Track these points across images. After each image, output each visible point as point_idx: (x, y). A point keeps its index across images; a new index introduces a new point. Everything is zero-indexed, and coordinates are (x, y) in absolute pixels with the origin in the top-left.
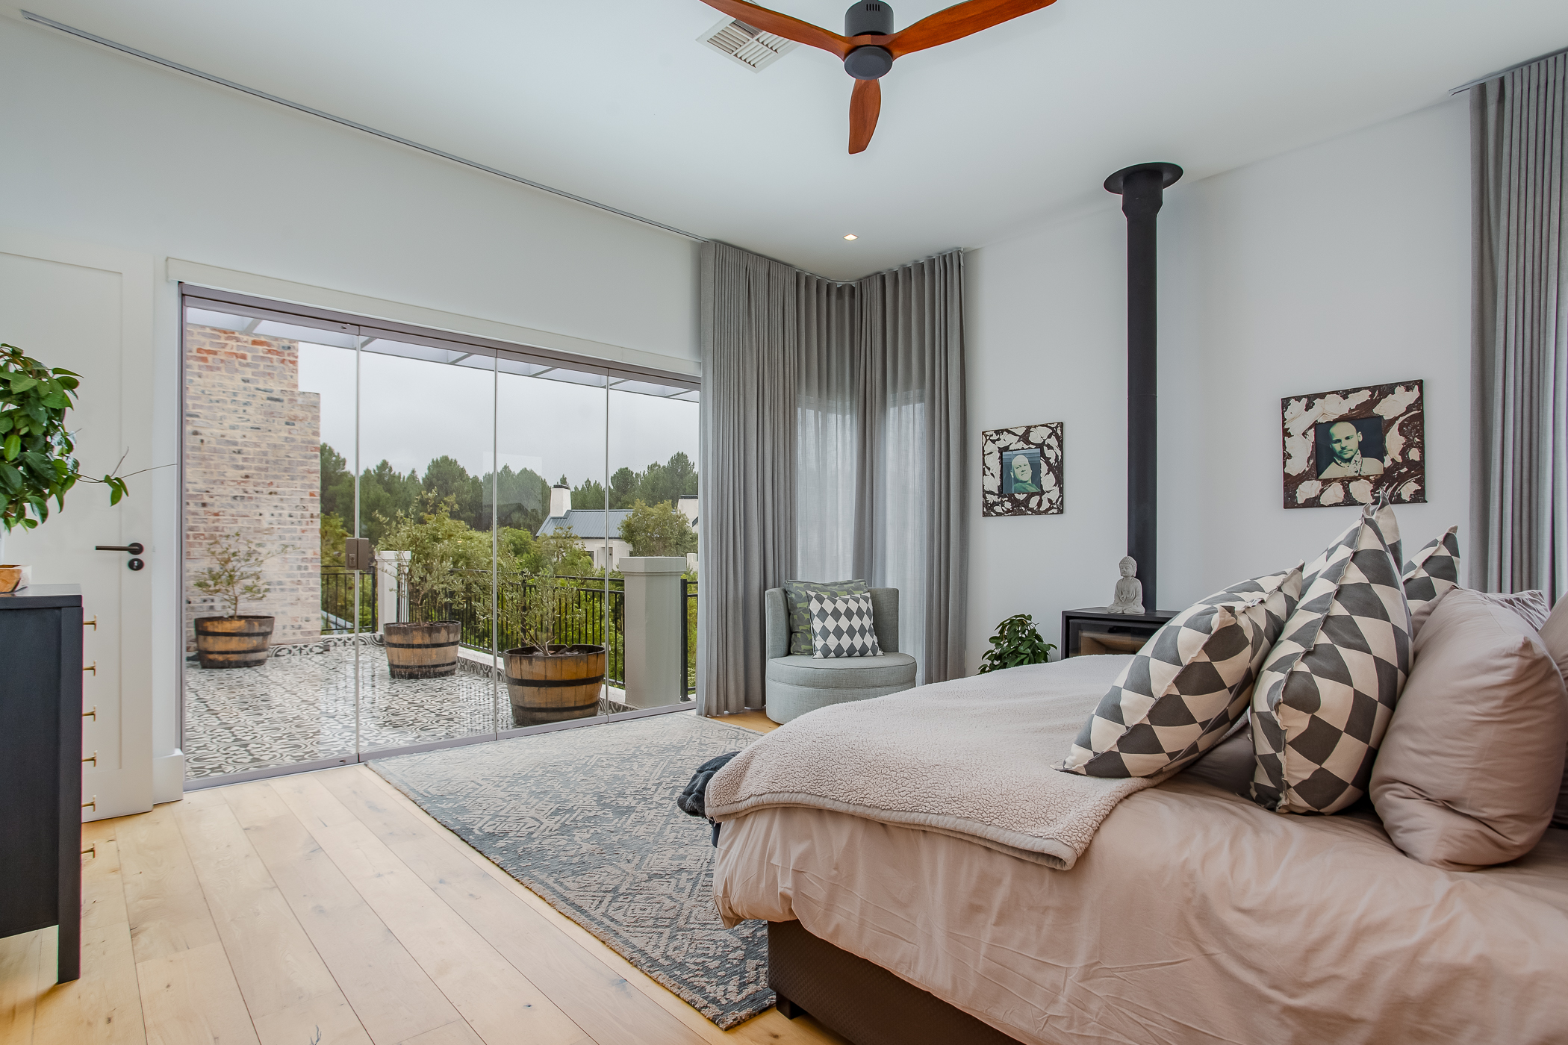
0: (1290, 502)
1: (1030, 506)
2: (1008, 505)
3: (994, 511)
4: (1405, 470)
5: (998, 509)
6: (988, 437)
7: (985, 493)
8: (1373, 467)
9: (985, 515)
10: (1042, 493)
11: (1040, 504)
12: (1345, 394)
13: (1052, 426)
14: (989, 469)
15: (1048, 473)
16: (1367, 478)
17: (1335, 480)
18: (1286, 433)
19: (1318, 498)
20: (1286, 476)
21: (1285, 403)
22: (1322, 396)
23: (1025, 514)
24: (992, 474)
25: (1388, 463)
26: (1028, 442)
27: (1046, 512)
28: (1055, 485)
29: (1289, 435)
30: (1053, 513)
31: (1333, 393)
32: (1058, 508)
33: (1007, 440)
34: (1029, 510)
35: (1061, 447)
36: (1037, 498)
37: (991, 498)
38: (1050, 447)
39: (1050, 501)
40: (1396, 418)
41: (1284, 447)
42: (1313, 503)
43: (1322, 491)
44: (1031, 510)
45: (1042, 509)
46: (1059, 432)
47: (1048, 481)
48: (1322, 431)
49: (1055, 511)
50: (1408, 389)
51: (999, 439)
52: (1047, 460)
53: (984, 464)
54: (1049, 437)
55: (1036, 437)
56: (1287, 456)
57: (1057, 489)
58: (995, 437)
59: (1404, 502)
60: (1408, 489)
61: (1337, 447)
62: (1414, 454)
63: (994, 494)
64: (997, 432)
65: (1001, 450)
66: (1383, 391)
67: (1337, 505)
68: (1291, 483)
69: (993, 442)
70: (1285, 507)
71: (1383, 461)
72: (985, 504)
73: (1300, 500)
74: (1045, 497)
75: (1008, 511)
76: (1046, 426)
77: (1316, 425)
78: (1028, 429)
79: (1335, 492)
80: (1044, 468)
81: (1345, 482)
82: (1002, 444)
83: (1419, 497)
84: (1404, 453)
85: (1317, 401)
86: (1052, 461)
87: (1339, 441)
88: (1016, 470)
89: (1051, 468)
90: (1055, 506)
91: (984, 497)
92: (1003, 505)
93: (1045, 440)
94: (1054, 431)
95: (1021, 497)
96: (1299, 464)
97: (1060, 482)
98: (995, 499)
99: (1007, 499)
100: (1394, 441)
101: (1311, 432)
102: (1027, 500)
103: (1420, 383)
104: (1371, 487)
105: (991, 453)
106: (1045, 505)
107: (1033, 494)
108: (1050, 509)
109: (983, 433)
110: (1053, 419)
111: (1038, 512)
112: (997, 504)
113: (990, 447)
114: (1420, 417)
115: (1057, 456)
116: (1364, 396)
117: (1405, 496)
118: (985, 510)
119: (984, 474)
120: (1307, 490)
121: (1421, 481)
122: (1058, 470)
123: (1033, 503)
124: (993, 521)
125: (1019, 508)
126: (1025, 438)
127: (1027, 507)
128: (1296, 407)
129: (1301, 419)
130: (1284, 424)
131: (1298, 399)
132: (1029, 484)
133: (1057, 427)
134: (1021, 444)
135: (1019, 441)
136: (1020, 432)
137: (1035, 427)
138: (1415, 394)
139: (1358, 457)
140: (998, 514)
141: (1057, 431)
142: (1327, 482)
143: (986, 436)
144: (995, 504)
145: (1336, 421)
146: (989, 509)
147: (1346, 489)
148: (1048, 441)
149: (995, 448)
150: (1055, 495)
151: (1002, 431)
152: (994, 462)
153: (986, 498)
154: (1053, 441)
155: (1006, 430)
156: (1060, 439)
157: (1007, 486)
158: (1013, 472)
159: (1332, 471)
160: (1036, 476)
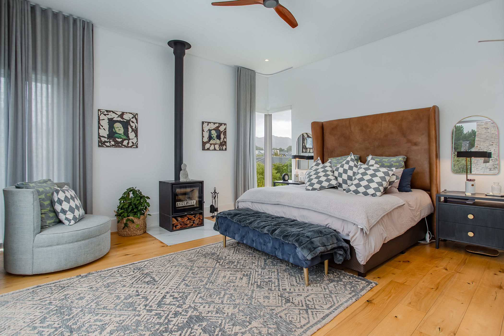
0: (204, 149)
1: (124, 144)
2: (113, 143)
3: (106, 145)
4: (224, 143)
5: (108, 144)
6: (102, 113)
7: (99, 137)
8: (218, 141)
9: (99, 146)
10: (130, 139)
11: (128, 143)
12: (214, 123)
13: (134, 114)
14: (102, 126)
15: (132, 132)
16: (218, 144)
17: (212, 144)
18: (203, 131)
19: (209, 148)
20: (203, 142)
21: (203, 123)
22: (210, 123)
23: (120, 147)
24: (104, 129)
25: (221, 141)
26: (123, 119)
27: (131, 147)
28: (135, 137)
30: (134, 148)
31: (212, 123)
32: (136, 146)
33: (111, 115)
34: (123, 146)
35: (137, 122)
36: (127, 141)
37: (103, 139)
38: (133, 122)
39: (133, 143)
40: (223, 131)
41: (203, 134)
42: (208, 149)
43: (210, 146)
44: (124, 146)
45: (129, 146)
46: (136, 117)
47: (132, 135)
48: (210, 131)
49: (135, 147)
50: (224, 125)
51: (108, 114)
52: (131, 127)
53: (99, 123)
54: (133, 118)
55: (127, 117)
56: (203, 137)
57: (136, 138)
58: (106, 113)
59: (224, 150)
60: (224, 147)
61: (212, 136)
62: (225, 140)
63: (105, 137)
64: (107, 111)
65: (109, 119)
66: (221, 124)
67: (213, 150)
68: (204, 144)
69: (105, 115)
70: (203, 150)
71: (220, 140)
72: (101, 141)
73: (206, 149)
74: (130, 141)
75: (113, 145)
76: (131, 113)
77: (209, 130)
78: (123, 114)
79: (212, 147)
80: (130, 130)
82: (109, 117)
83: (226, 149)
84: (224, 139)
85: (209, 124)
86: (134, 127)
87: (213, 134)
88: (116, 129)
89: (133, 130)
90: (135, 145)
91: (99, 138)
92: (110, 143)
93: (130, 119)
94: (134, 116)
95: (120, 140)
96: (206, 140)
97: (136, 136)
98: (106, 140)
99: (112, 140)
100: (222, 136)
101: (208, 131)
102: (122, 141)
103: (226, 124)
104: (218, 146)
105: (104, 119)
106: (131, 144)
107: (125, 140)
108: (133, 146)
109: (99, 110)
110: (135, 112)
111: (127, 147)
112: (107, 142)
113: (102, 117)
114: (226, 132)
115: (136, 126)
116: (217, 125)
117: (224, 149)
118: (100, 144)
119: (99, 128)
120: (207, 146)
121: (226, 146)
122: (136, 131)
123: (125, 143)
124: (104, 150)
125: (118, 145)
126: (121, 116)
127: (122, 144)
128: (205, 124)
129: (206, 128)
130: (202, 128)
131: (206, 122)
132: (122, 135)
133: (136, 115)
134: (119, 119)
135: (118, 117)
136: (119, 113)
137: (126, 113)
138: (225, 127)
139: (216, 139)
140: (107, 146)
141: (135, 116)
142: (211, 144)
143: (101, 112)
144: (105, 142)
145: (213, 130)
146: (101, 144)
147: (214, 146)
148: (132, 120)
149: (106, 118)
150: (135, 141)
151: (110, 111)
152: (105, 124)
153: (100, 139)
154: (134, 120)
155: (112, 111)
156: (137, 120)
157: (112, 135)
158: (115, 129)
159: (212, 142)
160: (126, 133)
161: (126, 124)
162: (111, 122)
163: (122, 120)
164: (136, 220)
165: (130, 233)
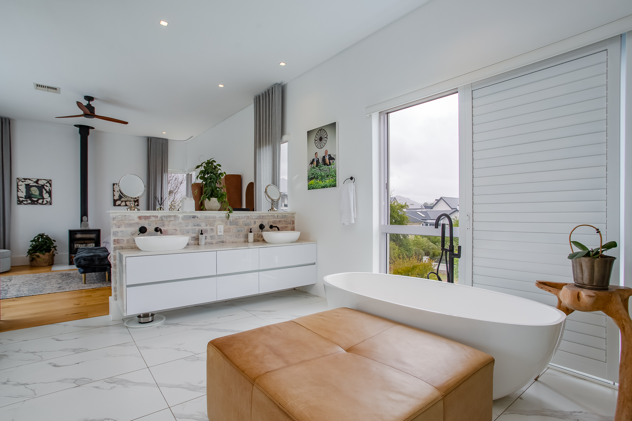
0: (115, 205)
2: (30, 202)
3: (23, 203)
5: (25, 202)
7: (18, 197)
9: (18, 204)
10: (44, 199)
11: (43, 202)
13: (48, 180)
14: (20, 190)
18: (114, 191)
19: (120, 204)
20: (114, 200)
21: (114, 184)
23: (36, 204)
24: (22, 192)
27: (45, 204)
29: (115, 191)
33: (28, 182)
35: (51, 186)
36: (42, 200)
37: (21, 199)
38: (47, 186)
39: (47, 201)
41: (113, 193)
42: (119, 205)
43: (121, 203)
44: (40, 203)
47: (46, 196)
49: (49, 204)
51: (25, 181)
52: (46, 190)
53: (18, 188)
54: (47, 183)
55: (41, 183)
56: (114, 195)
57: (50, 198)
58: (23, 180)
64: (24, 179)
65: (26, 185)
67: (124, 206)
68: (115, 201)
69: (23, 182)
72: (19, 201)
73: (117, 205)
75: (30, 203)
76: (45, 180)
78: (38, 180)
79: (124, 203)
80: (44, 192)
81: (125, 201)
82: (26, 183)
83: (138, 205)
86: (48, 190)
89: (47, 192)
94: (48, 182)
95: (35, 199)
96: (116, 197)
97: (50, 196)
98: (24, 199)
106: (45, 202)
107: (40, 199)
108: (47, 203)
109: (18, 178)
110: (48, 178)
111: (42, 204)
112: (24, 201)
113: (20, 183)
115: (50, 189)
119: (18, 191)
120: (118, 203)
121: (138, 202)
122: (50, 193)
124: (22, 207)
125: (33, 203)
126: (37, 182)
128: (116, 186)
129: (117, 188)
130: (113, 188)
131: (116, 184)
132: (38, 196)
134: (35, 184)
135: (34, 183)
136: (35, 180)
137: (41, 180)
140: (25, 204)
141: (49, 182)
142: (122, 201)
143: (19, 180)
146: (20, 202)
147: (126, 203)
148: (46, 184)
149: (23, 184)
150: (49, 200)
151: (27, 179)
152: (23, 188)
153: (19, 199)
154: (48, 185)
155: (28, 179)
156: (50, 184)
157: (29, 196)
158: (31, 192)
159: (122, 199)
160: (41, 194)
161: (41, 188)
162: (28, 187)
163: (37, 185)
164: (41, 255)
165: (36, 265)
